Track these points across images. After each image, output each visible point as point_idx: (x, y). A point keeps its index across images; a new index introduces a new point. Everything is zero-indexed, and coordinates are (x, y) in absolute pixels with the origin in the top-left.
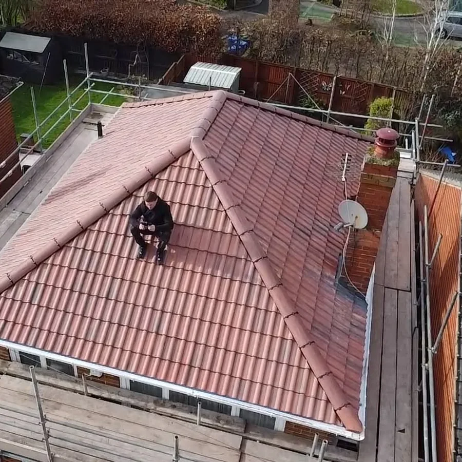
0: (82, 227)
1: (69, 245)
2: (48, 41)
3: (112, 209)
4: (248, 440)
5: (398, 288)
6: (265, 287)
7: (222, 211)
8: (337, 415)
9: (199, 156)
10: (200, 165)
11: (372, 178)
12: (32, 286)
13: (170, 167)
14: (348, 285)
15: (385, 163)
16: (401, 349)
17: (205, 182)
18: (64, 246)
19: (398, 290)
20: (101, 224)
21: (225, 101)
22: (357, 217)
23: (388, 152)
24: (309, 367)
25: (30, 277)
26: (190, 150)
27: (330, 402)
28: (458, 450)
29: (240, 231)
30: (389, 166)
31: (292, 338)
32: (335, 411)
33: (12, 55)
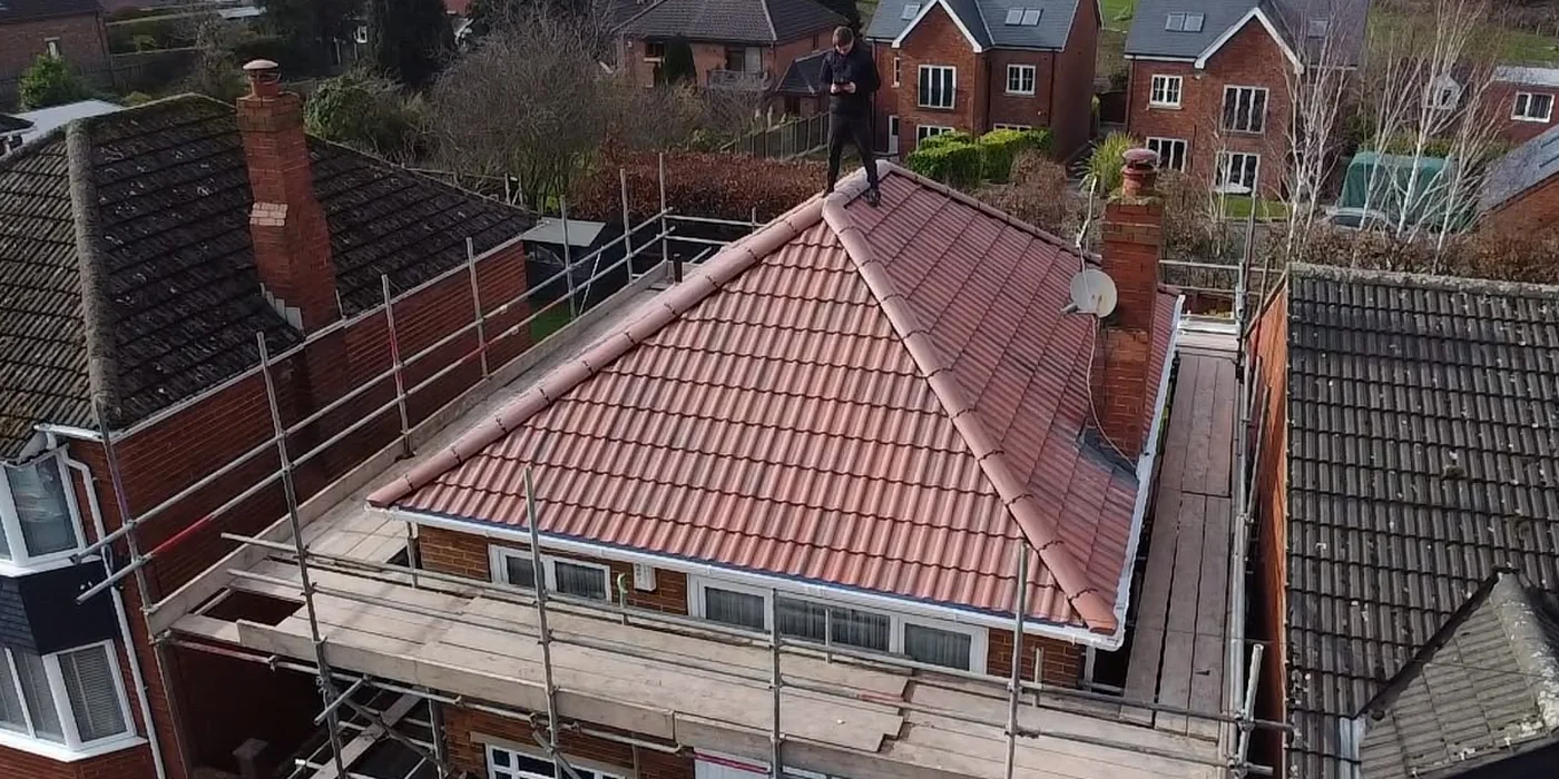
0: (632, 341)
1: (608, 370)
2: (601, 228)
3: (686, 311)
4: (919, 686)
5: (1207, 492)
6: (947, 416)
7: (873, 307)
8: (1072, 607)
9: (835, 228)
10: (838, 241)
11: (1121, 230)
12: (538, 436)
13: (788, 246)
14: (1102, 445)
15: (1140, 202)
16: (1207, 569)
17: (846, 264)
18: (598, 372)
19: (1206, 495)
20: (665, 336)
21: (888, 175)
22: (1100, 298)
23: (1143, 185)
24: (1022, 535)
25: (537, 420)
26: (822, 219)
27: (1060, 589)
28: (1294, 660)
29: (902, 333)
30: (1147, 205)
31: (993, 491)
32: (1070, 601)
33: (533, 254)
